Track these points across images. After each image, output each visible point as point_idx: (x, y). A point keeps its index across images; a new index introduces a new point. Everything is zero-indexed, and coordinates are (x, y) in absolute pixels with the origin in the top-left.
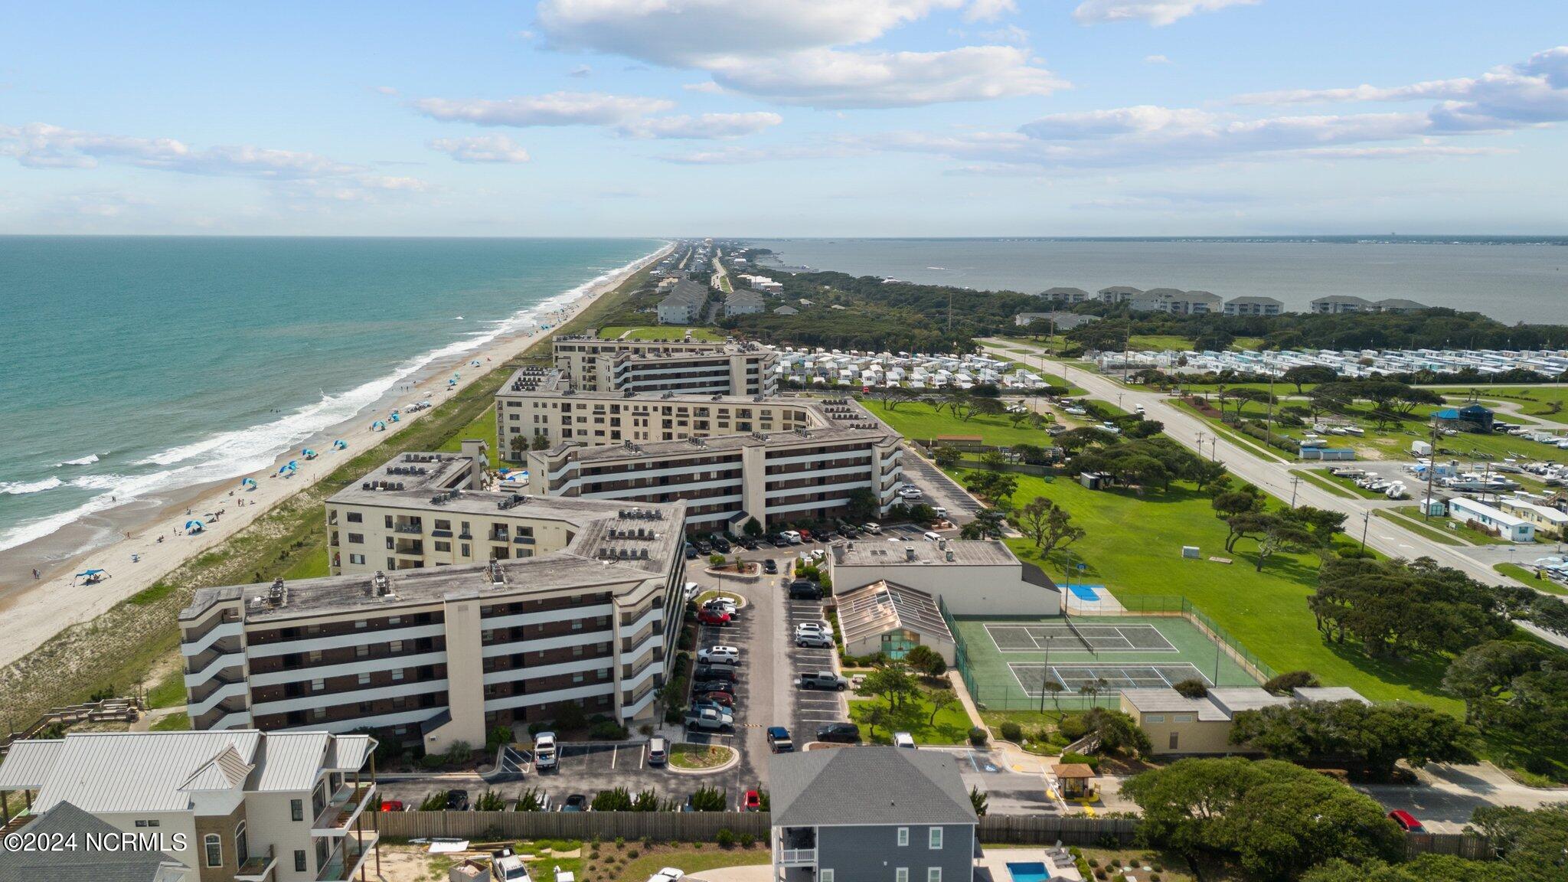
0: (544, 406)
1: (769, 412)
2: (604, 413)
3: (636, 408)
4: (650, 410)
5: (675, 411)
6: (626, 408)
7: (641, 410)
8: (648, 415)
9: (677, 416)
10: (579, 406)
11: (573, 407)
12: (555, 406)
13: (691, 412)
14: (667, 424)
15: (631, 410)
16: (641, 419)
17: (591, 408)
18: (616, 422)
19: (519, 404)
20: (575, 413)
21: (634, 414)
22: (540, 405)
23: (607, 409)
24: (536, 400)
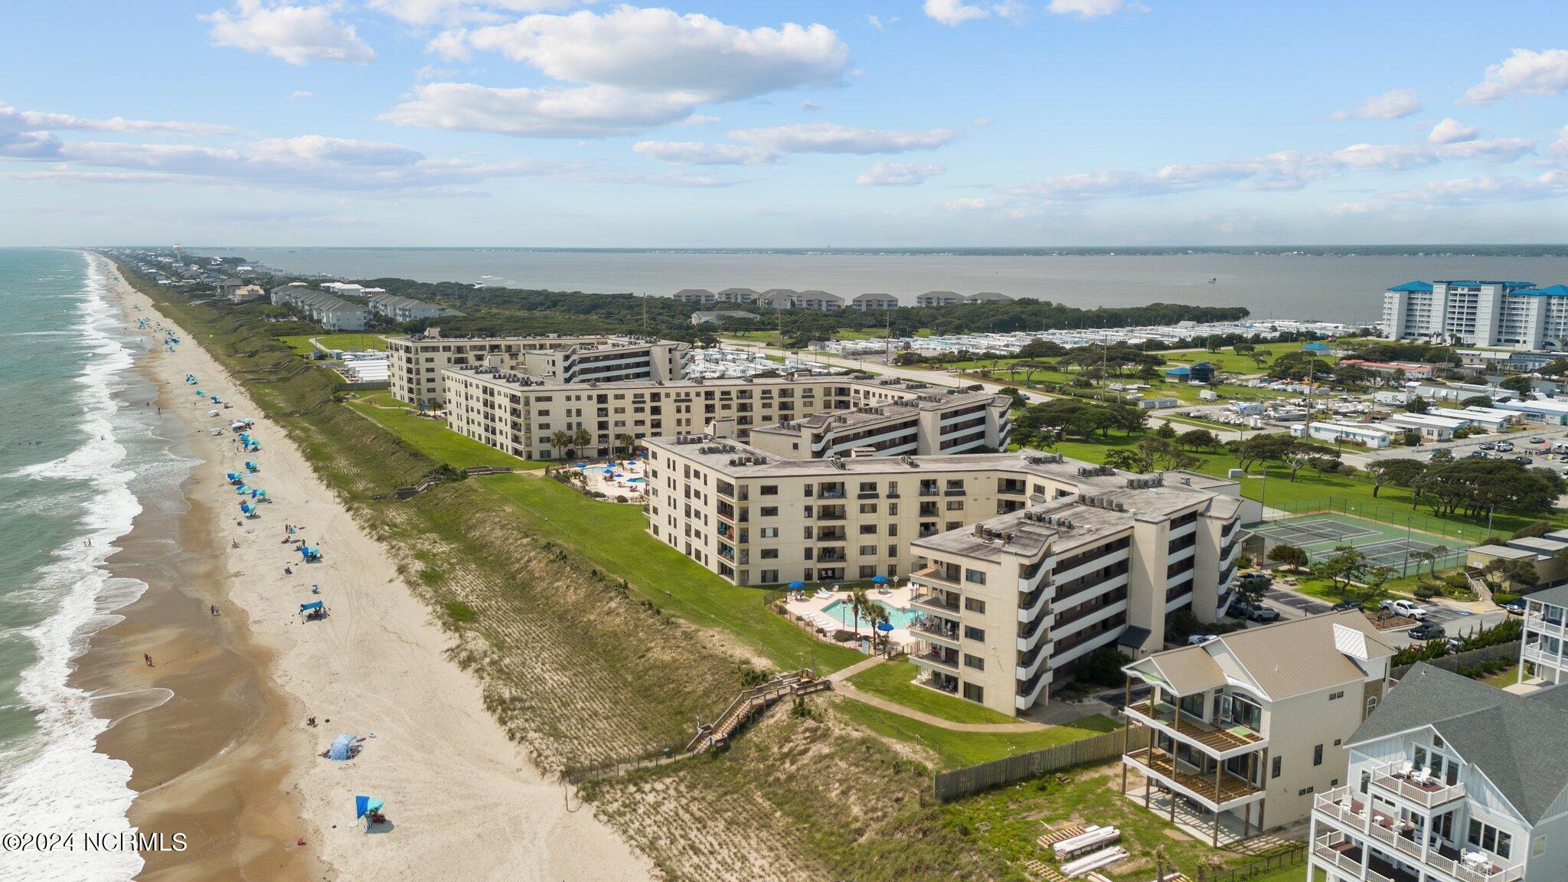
0: (578, 398)
1: (811, 390)
2: (644, 402)
3: (678, 394)
4: (693, 396)
5: (718, 395)
6: (668, 395)
7: (683, 397)
8: (690, 401)
9: (721, 399)
10: (617, 397)
11: (610, 398)
12: (590, 398)
13: (734, 395)
14: (709, 408)
15: (673, 397)
16: (683, 405)
17: (629, 396)
18: (656, 411)
19: (549, 399)
20: (612, 404)
21: (676, 401)
22: (573, 398)
23: (647, 398)
24: (568, 393)
